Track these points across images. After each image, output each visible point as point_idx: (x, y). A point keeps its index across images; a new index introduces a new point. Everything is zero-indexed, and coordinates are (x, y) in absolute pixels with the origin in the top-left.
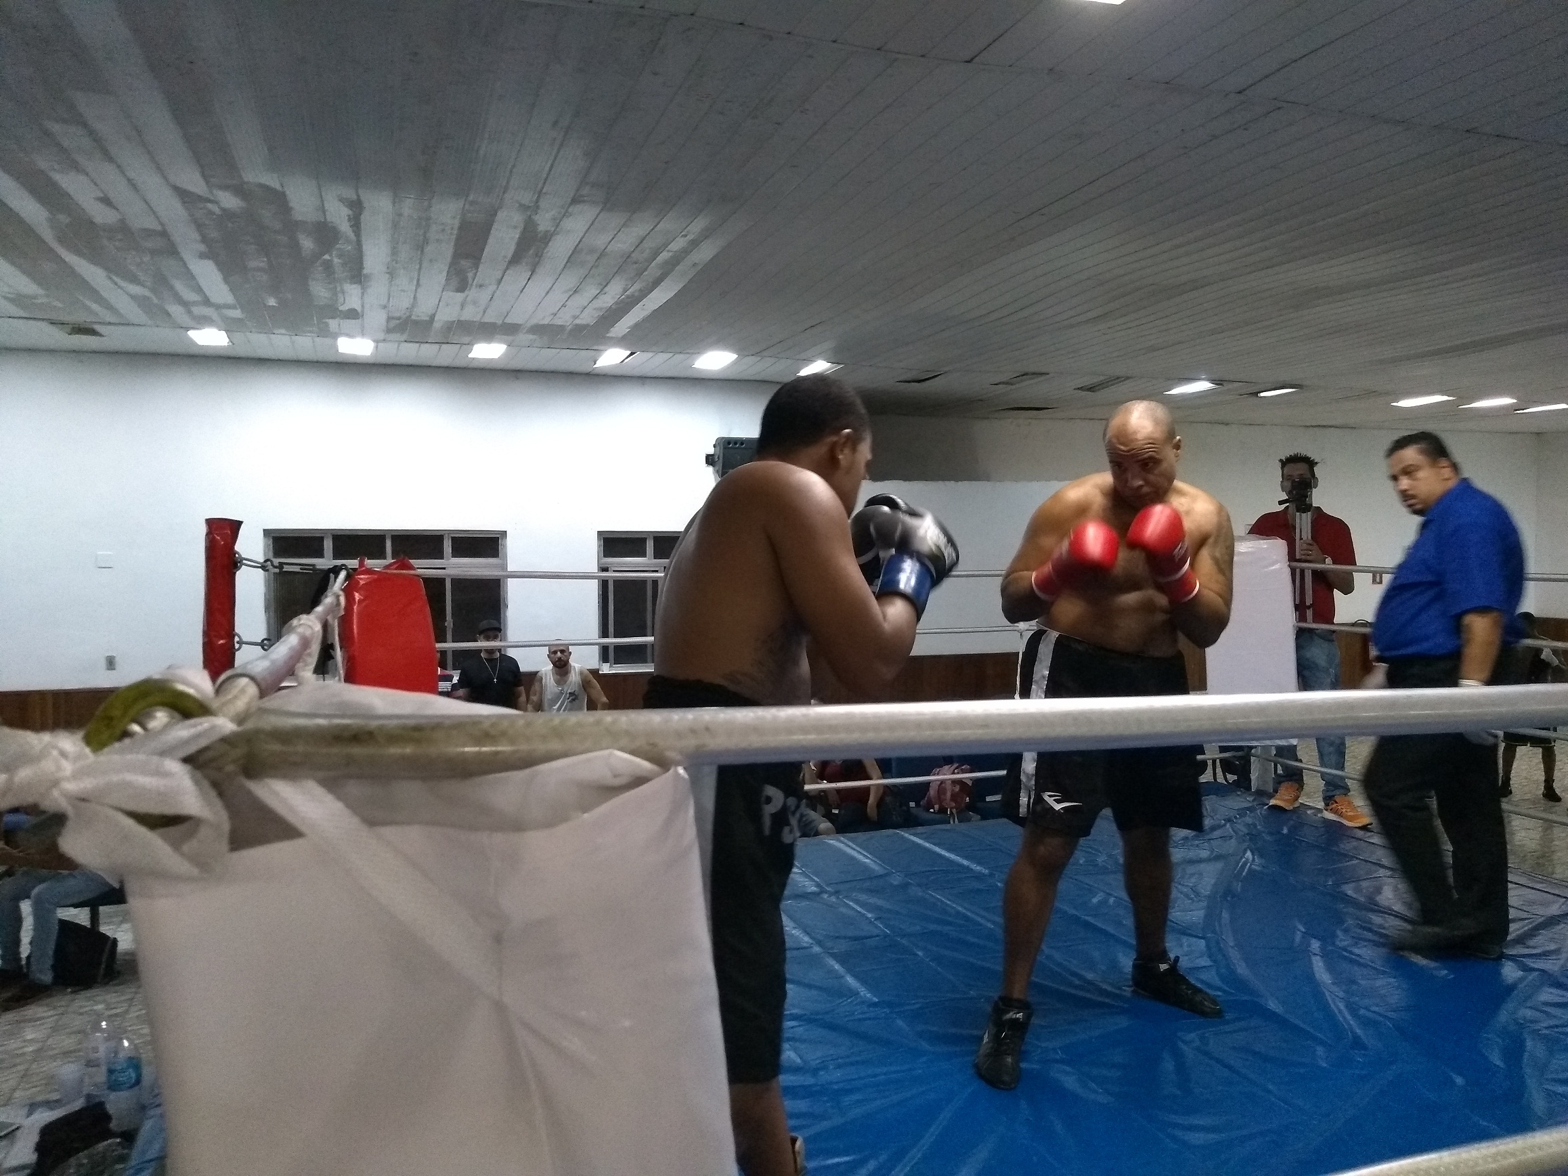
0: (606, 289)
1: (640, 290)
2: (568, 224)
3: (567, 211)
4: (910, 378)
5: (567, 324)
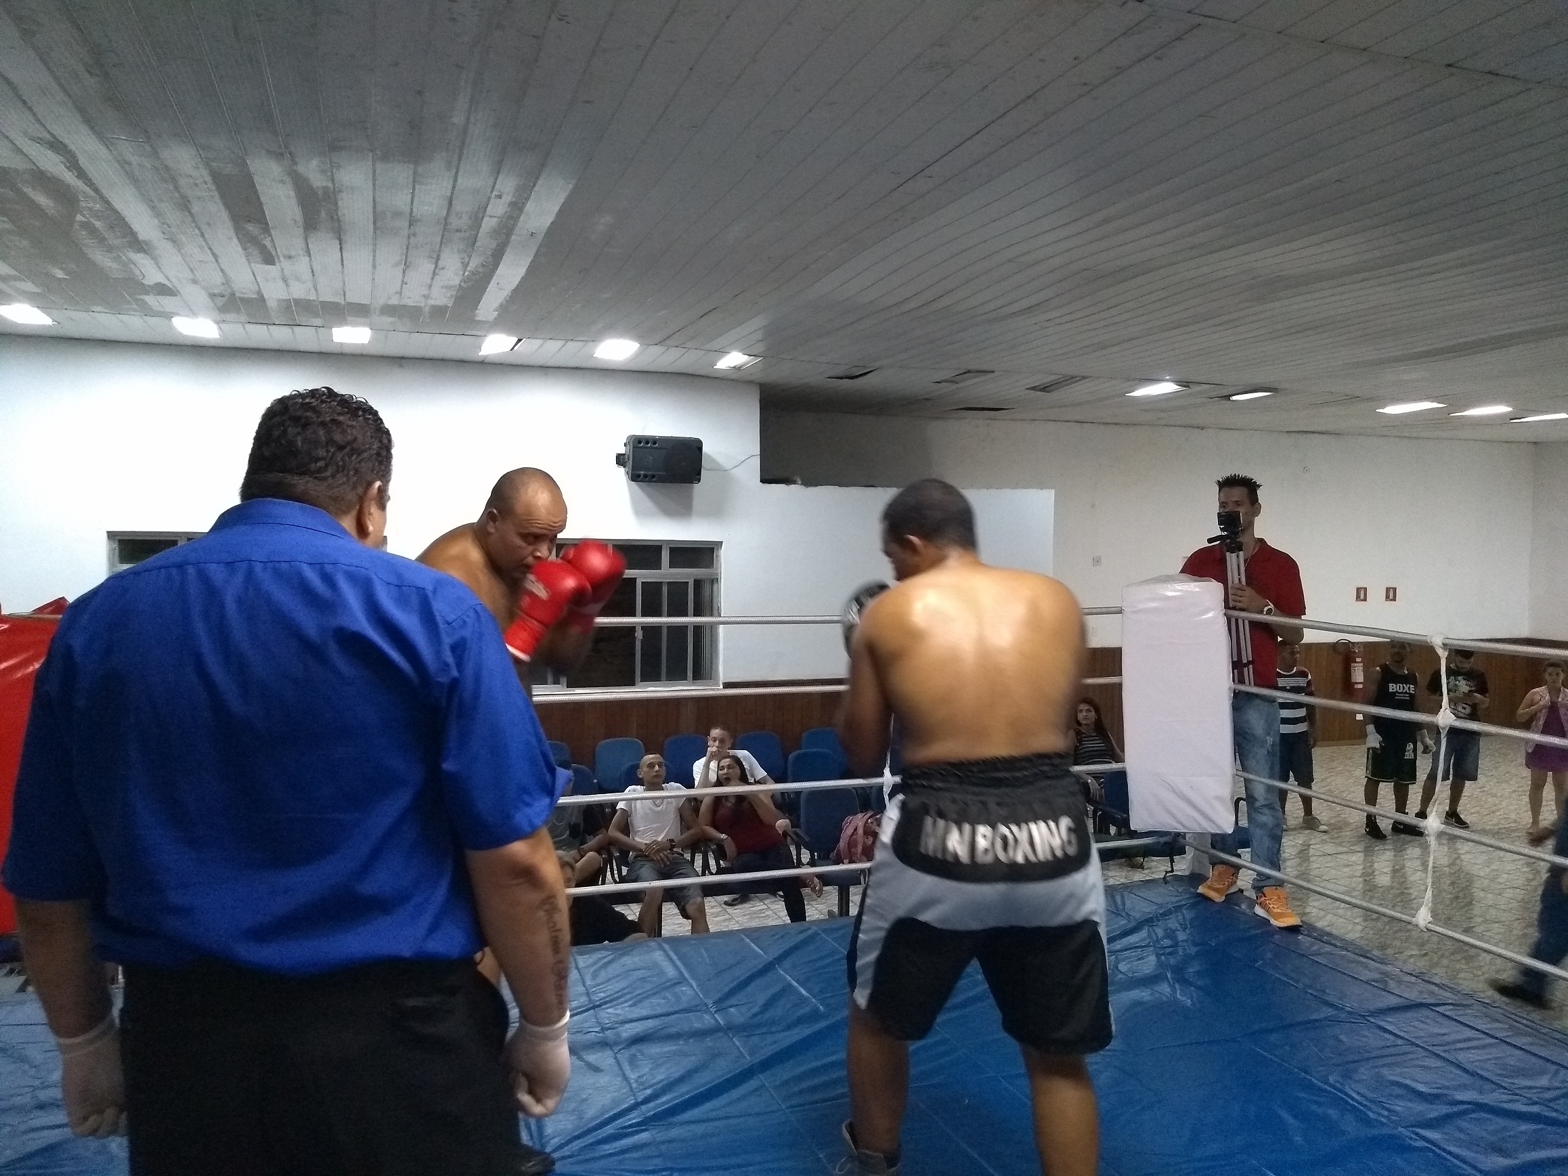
0: (441, 264)
1: (483, 266)
2: (343, 178)
3: (332, 161)
4: (841, 374)
5: (423, 305)
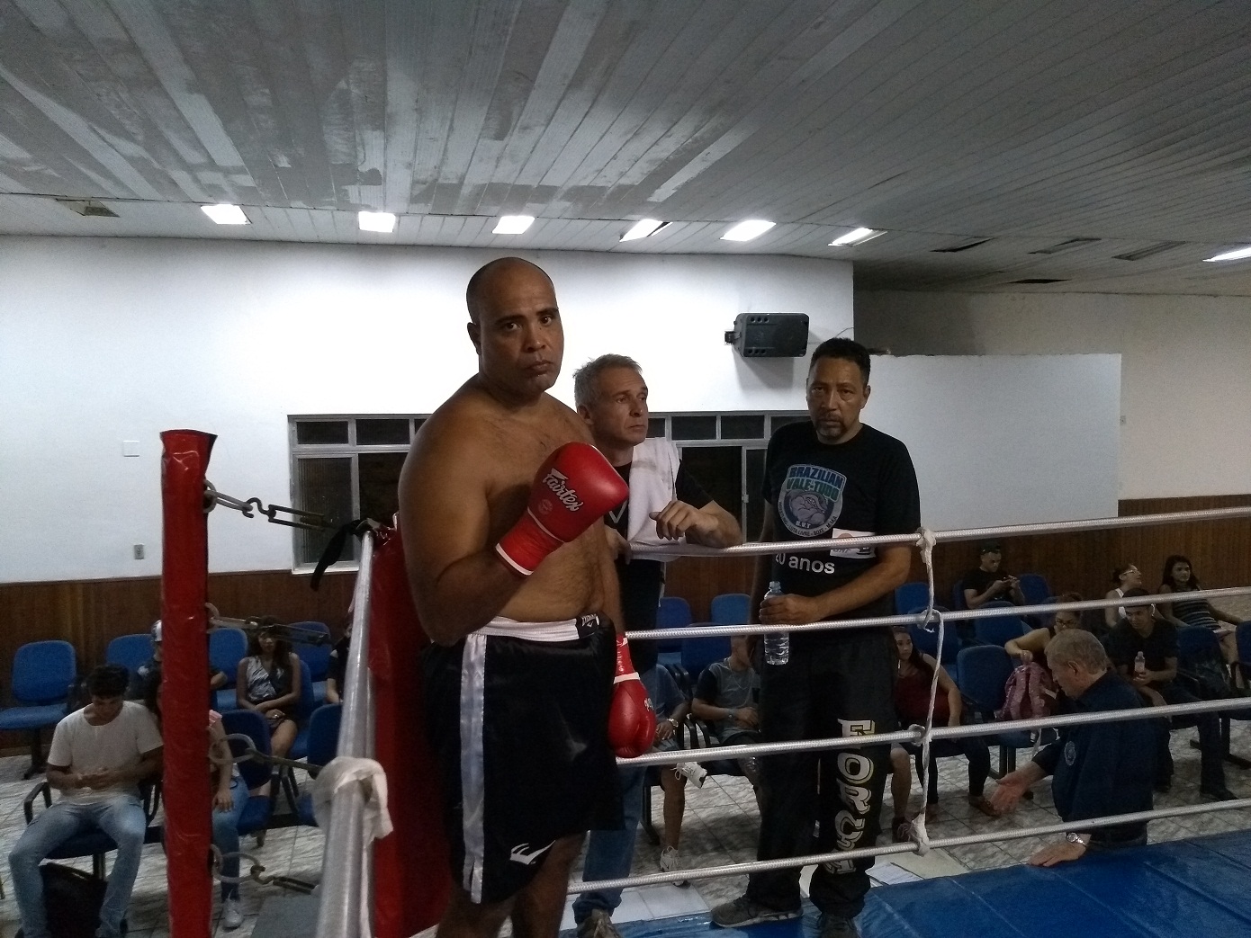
4: (948, 248)
5: (610, 185)
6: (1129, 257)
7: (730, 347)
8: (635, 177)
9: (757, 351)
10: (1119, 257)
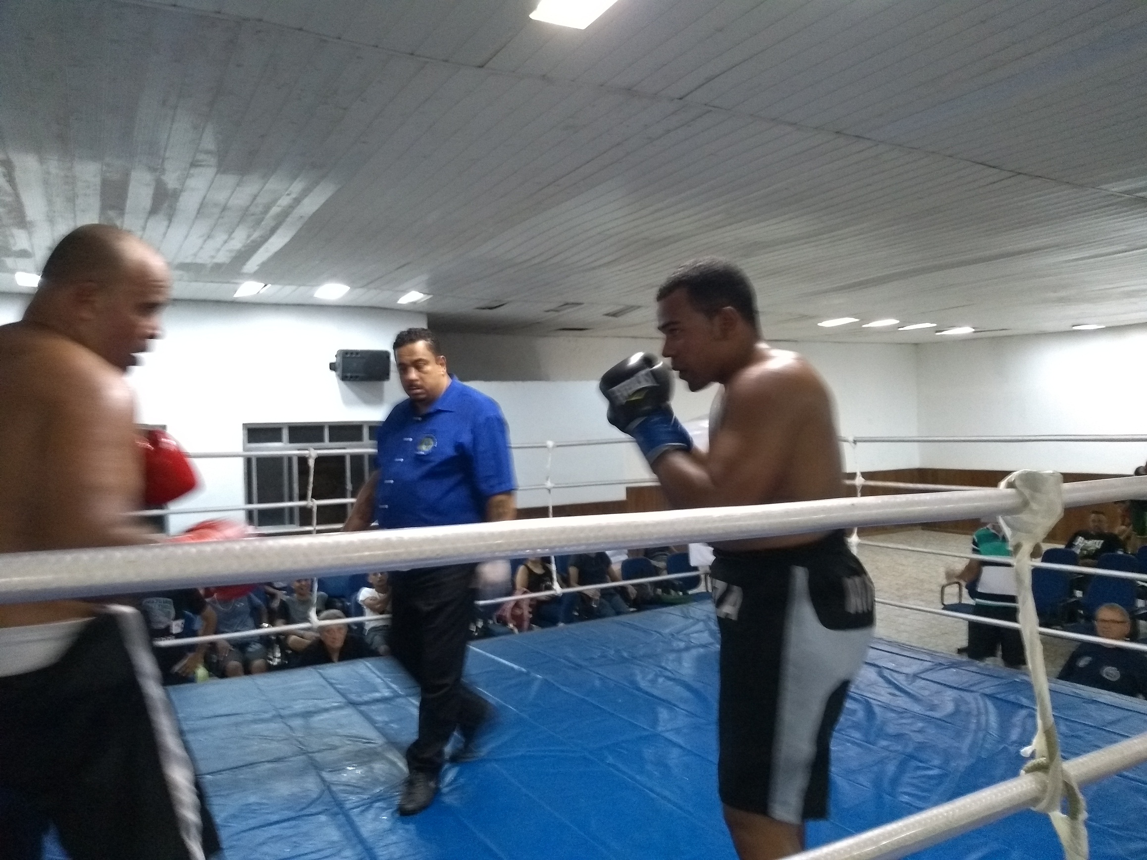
0: (233, 235)
1: (261, 237)
2: (191, 183)
3: (188, 173)
4: (484, 307)
5: (208, 262)
6: (615, 315)
7: (333, 373)
8: (223, 257)
9: (351, 377)
10: (607, 315)
